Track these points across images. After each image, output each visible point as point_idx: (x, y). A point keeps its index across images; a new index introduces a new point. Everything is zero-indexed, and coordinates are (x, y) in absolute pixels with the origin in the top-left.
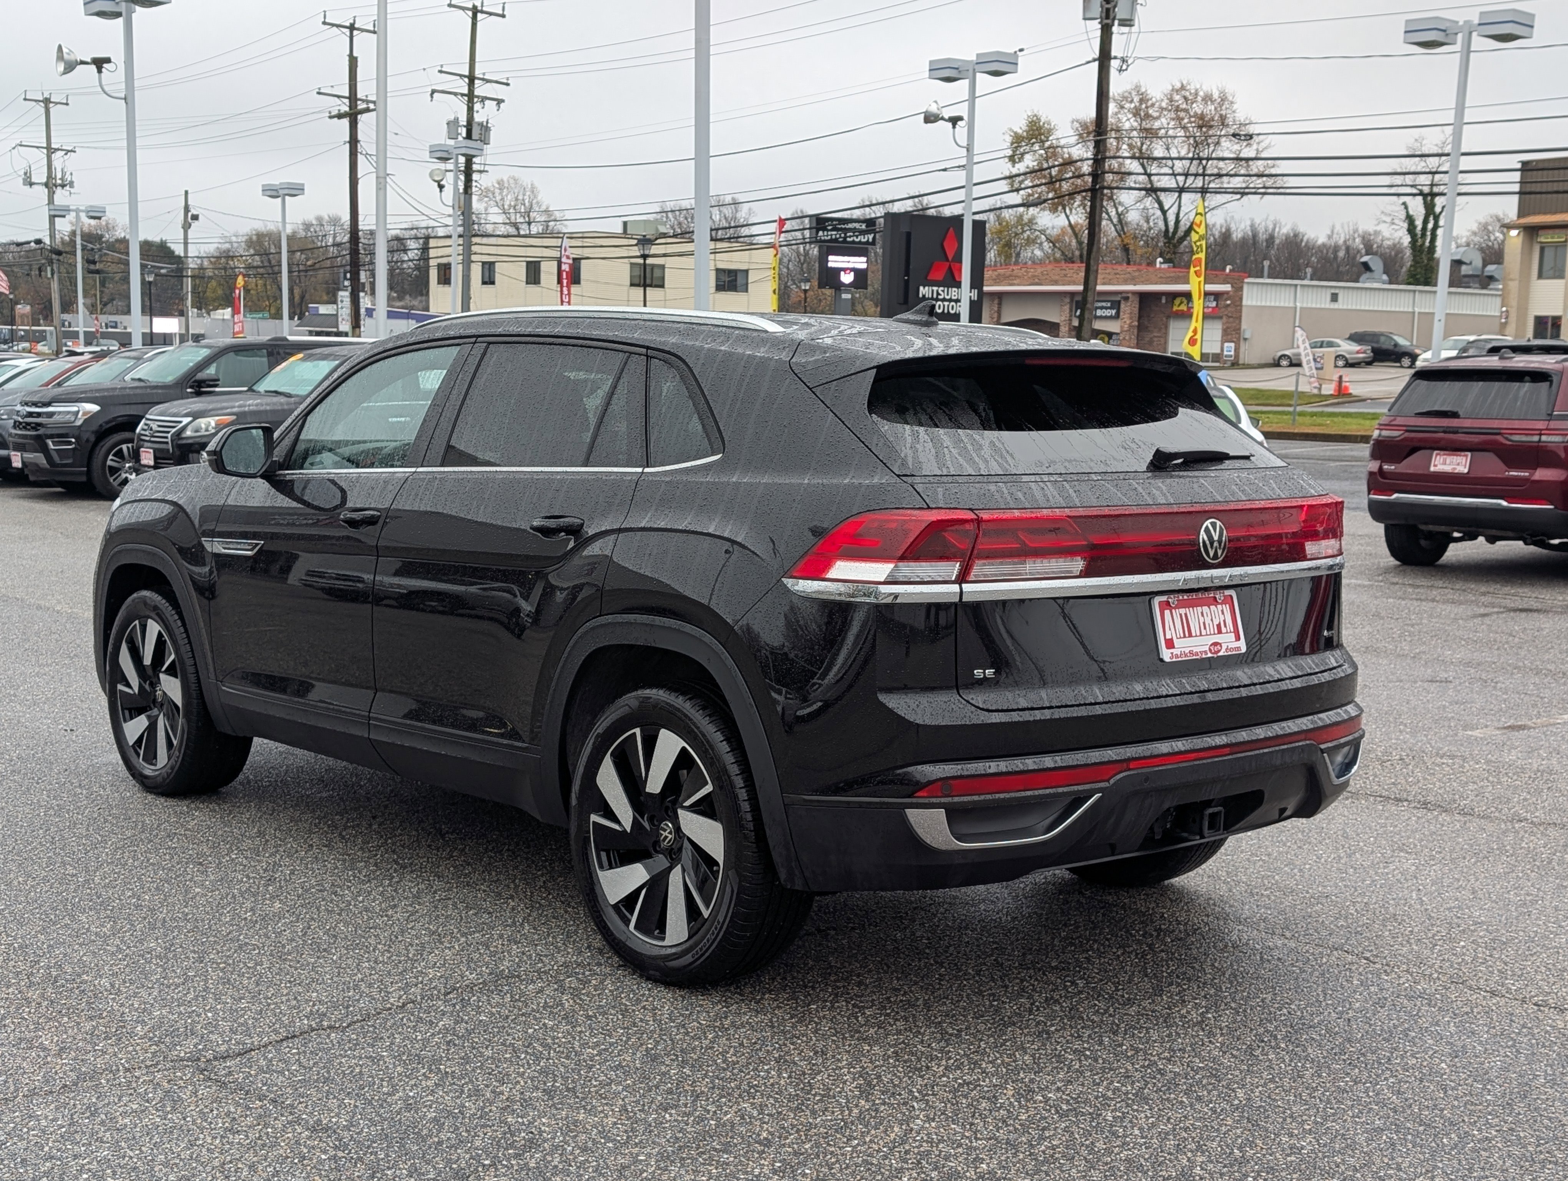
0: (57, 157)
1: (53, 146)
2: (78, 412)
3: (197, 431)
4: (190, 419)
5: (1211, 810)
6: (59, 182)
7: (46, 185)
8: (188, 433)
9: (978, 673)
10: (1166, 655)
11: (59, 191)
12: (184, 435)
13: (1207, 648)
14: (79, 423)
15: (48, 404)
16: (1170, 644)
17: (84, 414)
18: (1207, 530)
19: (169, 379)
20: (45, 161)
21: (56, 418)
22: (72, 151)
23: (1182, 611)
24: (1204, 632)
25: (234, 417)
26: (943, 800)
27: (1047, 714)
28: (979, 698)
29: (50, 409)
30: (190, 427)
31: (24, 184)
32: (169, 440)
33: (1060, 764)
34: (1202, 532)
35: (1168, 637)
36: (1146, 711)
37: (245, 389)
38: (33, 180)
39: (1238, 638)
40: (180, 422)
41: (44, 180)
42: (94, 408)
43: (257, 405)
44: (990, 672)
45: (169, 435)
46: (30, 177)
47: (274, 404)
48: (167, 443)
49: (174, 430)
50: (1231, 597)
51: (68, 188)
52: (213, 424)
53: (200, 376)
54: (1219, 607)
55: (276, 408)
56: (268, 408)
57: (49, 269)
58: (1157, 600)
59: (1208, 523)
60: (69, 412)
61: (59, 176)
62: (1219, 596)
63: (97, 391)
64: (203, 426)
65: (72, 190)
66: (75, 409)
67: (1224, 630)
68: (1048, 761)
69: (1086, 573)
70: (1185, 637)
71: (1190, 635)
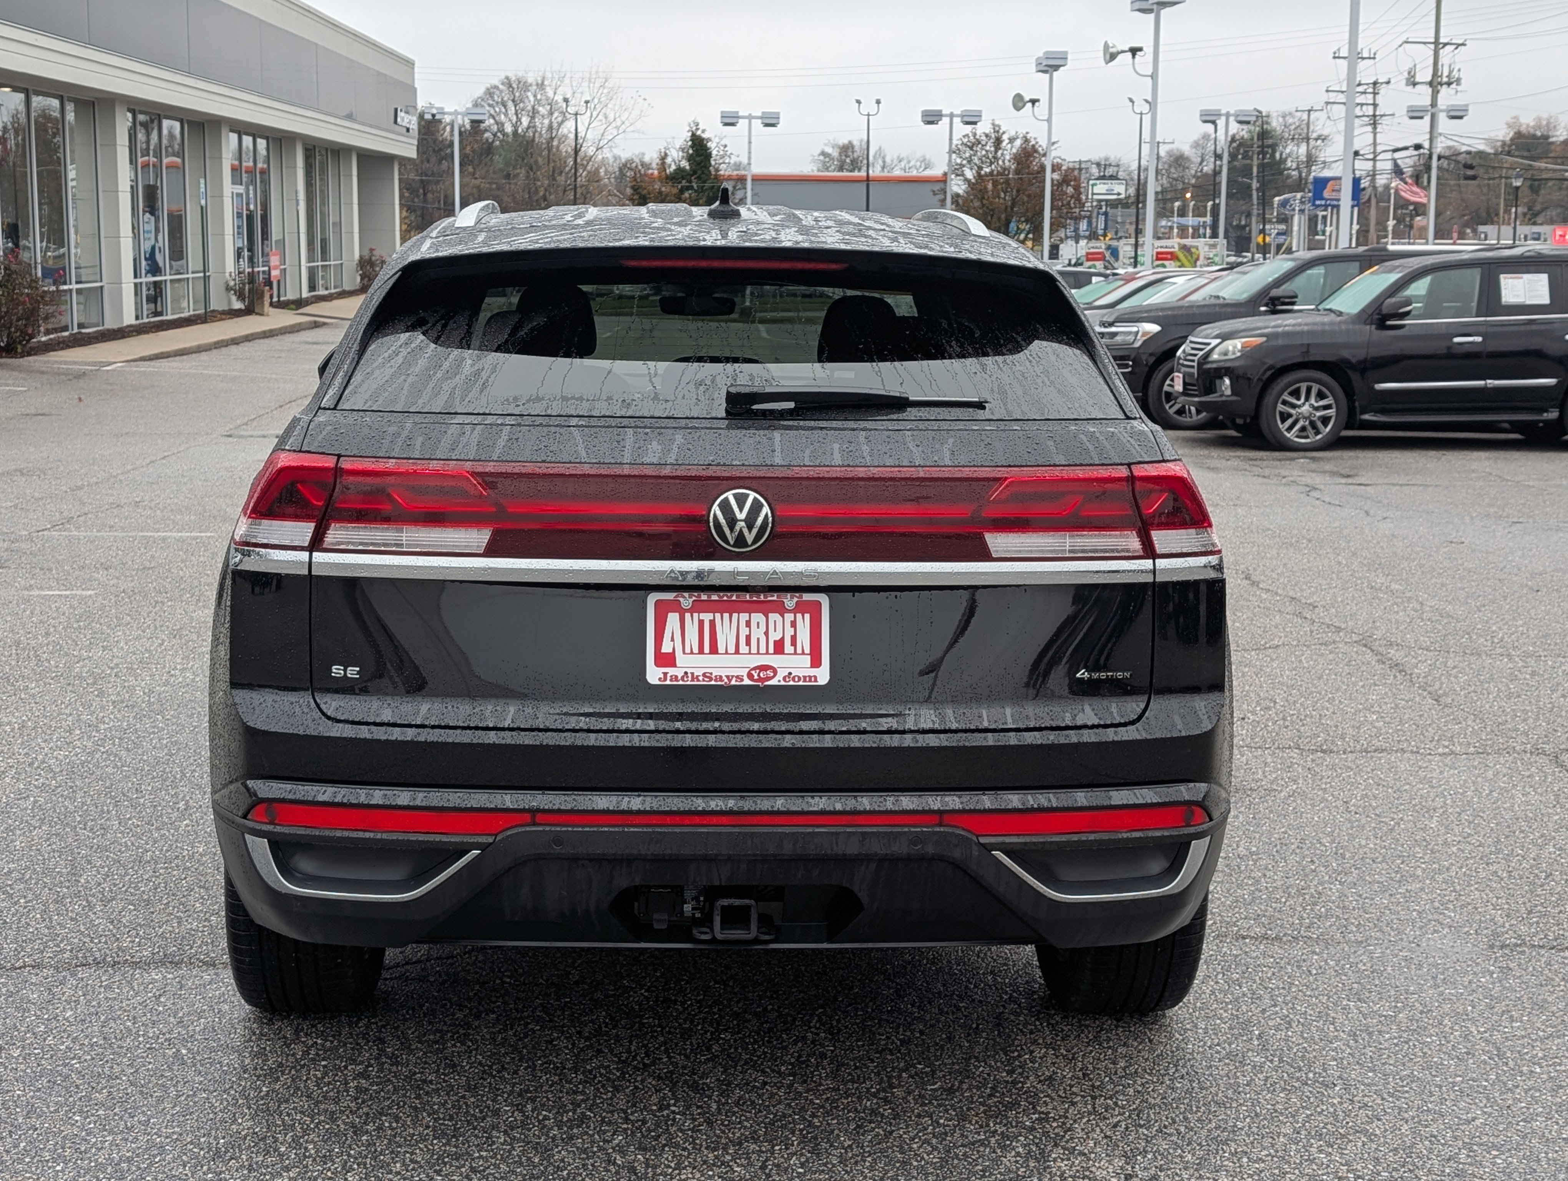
0: (1446, 54)
1: (1442, 40)
2: (1137, 332)
3: (1226, 354)
4: (1218, 341)
5: (725, 902)
6: (1445, 80)
7: (1431, 84)
8: (1215, 356)
9: (337, 670)
10: (654, 675)
11: (1444, 90)
12: (1210, 359)
13: (744, 673)
14: (1137, 344)
15: (1111, 324)
16: (666, 660)
17: (1143, 335)
18: (725, 507)
19: (1244, 296)
20: (1431, 60)
21: (1118, 338)
22: (1463, 45)
23: (707, 617)
24: (743, 648)
25: (1264, 339)
26: (270, 828)
27: (410, 734)
28: (332, 704)
29: (1113, 329)
30: (1217, 350)
31: (1407, 85)
32: (1195, 364)
33: (418, 802)
34: (716, 508)
35: (666, 648)
36: (573, 747)
37: (1312, 307)
38: (1418, 79)
39: (816, 662)
40: (1208, 344)
41: (1429, 79)
42: (1154, 328)
43: (1294, 325)
44: (353, 672)
45: (1196, 358)
46: (1414, 77)
47: (1314, 324)
48: (1193, 367)
49: (1201, 353)
50: (818, 604)
51: (1454, 86)
52: (1239, 347)
53: (1275, 293)
54: (789, 617)
55: (1316, 328)
56: (1306, 328)
57: (1426, 176)
58: (652, 599)
59: (730, 495)
60: (1130, 333)
61: (1446, 73)
62: (790, 601)
63: (1162, 309)
64: (1231, 348)
65: (1459, 88)
66: (1135, 329)
67: (788, 648)
68: (403, 797)
69: (491, 551)
70: (701, 651)
71: (714, 650)
